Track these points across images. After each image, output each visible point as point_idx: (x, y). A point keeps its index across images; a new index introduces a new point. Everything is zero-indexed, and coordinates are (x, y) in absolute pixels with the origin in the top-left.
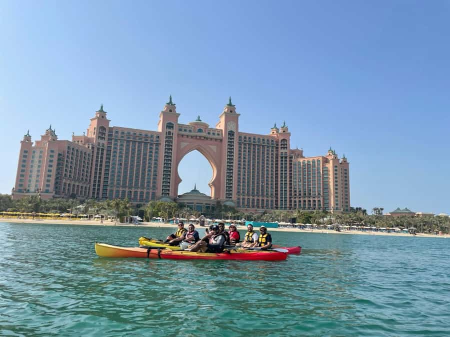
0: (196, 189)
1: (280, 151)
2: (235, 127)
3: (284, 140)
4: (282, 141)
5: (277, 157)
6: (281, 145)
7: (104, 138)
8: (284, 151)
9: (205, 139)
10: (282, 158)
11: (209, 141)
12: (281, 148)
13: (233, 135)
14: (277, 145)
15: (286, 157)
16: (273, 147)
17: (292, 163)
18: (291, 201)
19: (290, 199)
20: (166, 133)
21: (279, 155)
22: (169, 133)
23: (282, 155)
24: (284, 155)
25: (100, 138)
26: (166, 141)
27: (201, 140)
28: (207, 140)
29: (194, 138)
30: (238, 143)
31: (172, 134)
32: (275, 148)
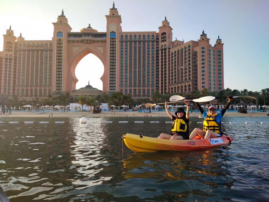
0: (90, 85)
1: (161, 44)
2: (116, 28)
3: (164, 34)
4: (162, 34)
5: (157, 51)
6: (162, 38)
8: (163, 44)
9: (92, 42)
10: (162, 50)
12: (162, 41)
14: (158, 39)
15: (165, 49)
16: (153, 42)
17: (170, 53)
18: (169, 89)
19: (169, 87)
20: (57, 40)
21: (160, 48)
22: (60, 40)
23: (162, 47)
24: (163, 47)
25: (7, 51)
26: (57, 47)
27: (89, 43)
28: (94, 43)
29: (83, 42)
30: (120, 41)
31: (62, 41)
32: (155, 42)
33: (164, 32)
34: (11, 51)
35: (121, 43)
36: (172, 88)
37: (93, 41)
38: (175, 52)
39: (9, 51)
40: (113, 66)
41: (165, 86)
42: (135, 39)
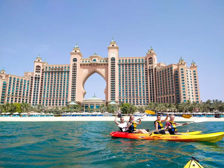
1: (148, 66)
2: (115, 55)
4: (149, 59)
5: (146, 70)
6: (149, 61)
7: (40, 72)
10: (150, 70)
12: (149, 64)
14: (146, 62)
16: (143, 64)
17: (156, 72)
18: (157, 99)
19: (156, 97)
20: (73, 64)
21: (148, 69)
22: (75, 64)
23: (149, 68)
24: (151, 68)
25: (37, 72)
26: (73, 69)
27: (96, 66)
28: (99, 65)
29: (91, 65)
30: (118, 64)
31: (76, 65)
32: (144, 64)
33: (151, 57)
34: (39, 72)
35: (119, 65)
36: (159, 99)
37: (98, 64)
38: (160, 72)
39: (38, 72)
40: (113, 82)
41: (154, 97)
42: (126, 62)
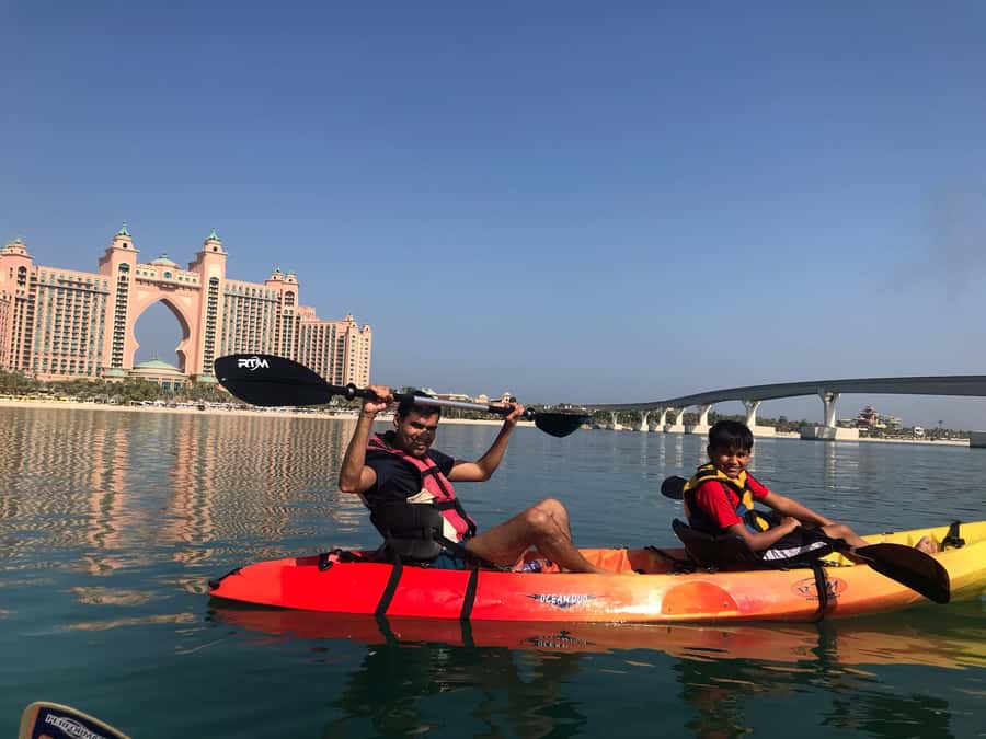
1: (284, 307)
2: (220, 272)
3: (290, 293)
4: (287, 293)
5: (278, 317)
6: (286, 299)
7: (25, 283)
8: (288, 308)
10: (285, 317)
11: (180, 291)
13: (216, 283)
15: (291, 318)
16: (273, 302)
17: (300, 326)
20: (119, 278)
21: (282, 314)
22: (123, 277)
23: (286, 313)
24: (289, 314)
25: (18, 284)
26: (118, 290)
28: (177, 288)
29: (158, 285)
30: (224, 294)
31: (128, 280)
32: (276, 303)
34: (23, 285)
35: (225, 297)
39: (21, 283)
